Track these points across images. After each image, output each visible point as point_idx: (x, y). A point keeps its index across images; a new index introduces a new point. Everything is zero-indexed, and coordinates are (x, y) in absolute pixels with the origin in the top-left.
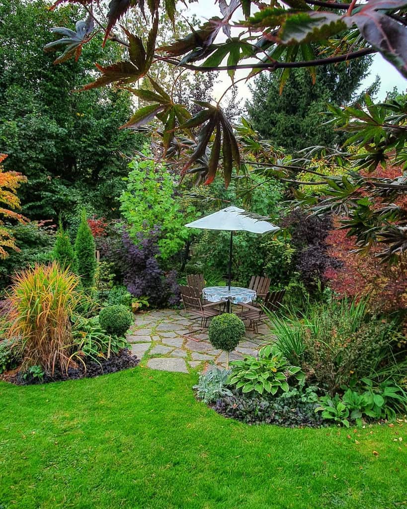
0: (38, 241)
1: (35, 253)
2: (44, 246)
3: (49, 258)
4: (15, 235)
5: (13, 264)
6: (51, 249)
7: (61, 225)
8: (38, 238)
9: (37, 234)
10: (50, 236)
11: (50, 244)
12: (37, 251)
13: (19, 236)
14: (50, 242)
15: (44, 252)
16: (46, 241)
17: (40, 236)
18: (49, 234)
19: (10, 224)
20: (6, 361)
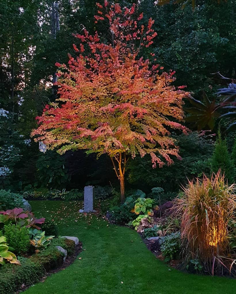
0: (198, 149)
1: (195, 160)
2: (203, 154)
3: (208, 165)
4: (179, 144)
5: (177, 170)
6: (210, 157)
7: (220, 135)
8: (198, 147)
9: (197, 143)
10: (209, 144)
11: (210, 153)
12: (197, 158)
13: (182, 145)
14: (209, 150)
15: (203, 160)
16: (205, 149)
17: (200, 145)
18: (208, 142)
19: (176, 134)
20: (173, 251)
